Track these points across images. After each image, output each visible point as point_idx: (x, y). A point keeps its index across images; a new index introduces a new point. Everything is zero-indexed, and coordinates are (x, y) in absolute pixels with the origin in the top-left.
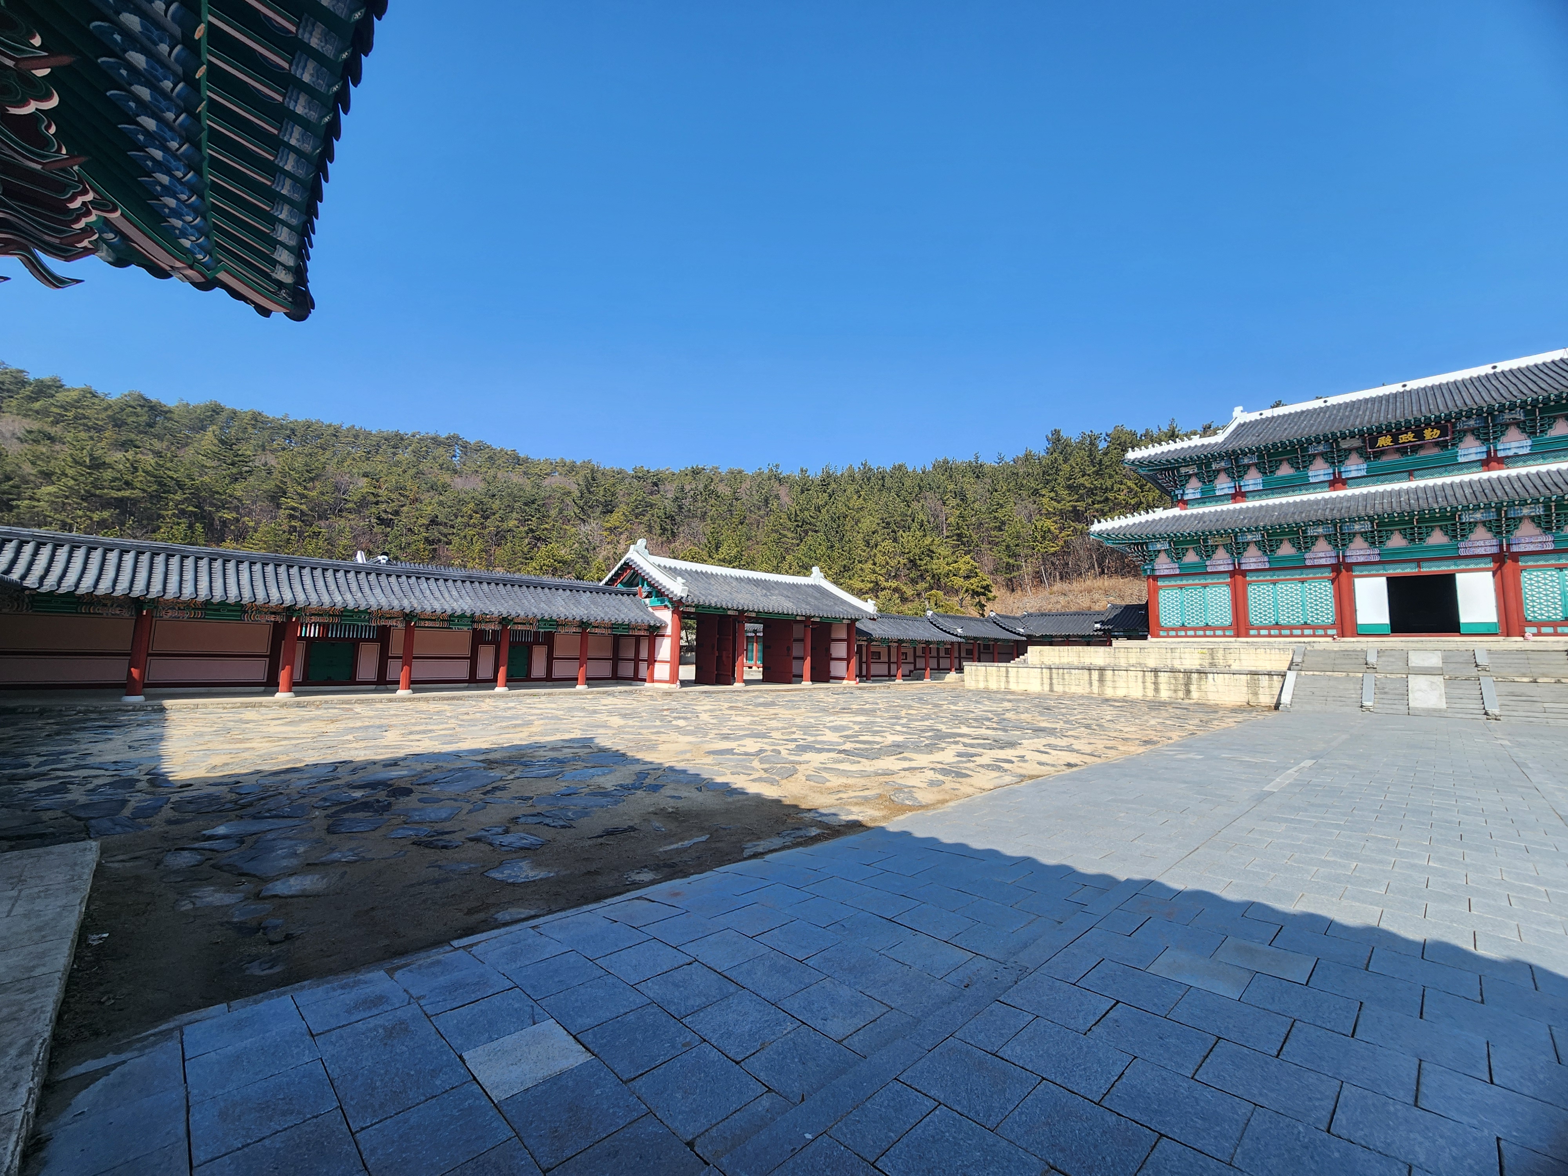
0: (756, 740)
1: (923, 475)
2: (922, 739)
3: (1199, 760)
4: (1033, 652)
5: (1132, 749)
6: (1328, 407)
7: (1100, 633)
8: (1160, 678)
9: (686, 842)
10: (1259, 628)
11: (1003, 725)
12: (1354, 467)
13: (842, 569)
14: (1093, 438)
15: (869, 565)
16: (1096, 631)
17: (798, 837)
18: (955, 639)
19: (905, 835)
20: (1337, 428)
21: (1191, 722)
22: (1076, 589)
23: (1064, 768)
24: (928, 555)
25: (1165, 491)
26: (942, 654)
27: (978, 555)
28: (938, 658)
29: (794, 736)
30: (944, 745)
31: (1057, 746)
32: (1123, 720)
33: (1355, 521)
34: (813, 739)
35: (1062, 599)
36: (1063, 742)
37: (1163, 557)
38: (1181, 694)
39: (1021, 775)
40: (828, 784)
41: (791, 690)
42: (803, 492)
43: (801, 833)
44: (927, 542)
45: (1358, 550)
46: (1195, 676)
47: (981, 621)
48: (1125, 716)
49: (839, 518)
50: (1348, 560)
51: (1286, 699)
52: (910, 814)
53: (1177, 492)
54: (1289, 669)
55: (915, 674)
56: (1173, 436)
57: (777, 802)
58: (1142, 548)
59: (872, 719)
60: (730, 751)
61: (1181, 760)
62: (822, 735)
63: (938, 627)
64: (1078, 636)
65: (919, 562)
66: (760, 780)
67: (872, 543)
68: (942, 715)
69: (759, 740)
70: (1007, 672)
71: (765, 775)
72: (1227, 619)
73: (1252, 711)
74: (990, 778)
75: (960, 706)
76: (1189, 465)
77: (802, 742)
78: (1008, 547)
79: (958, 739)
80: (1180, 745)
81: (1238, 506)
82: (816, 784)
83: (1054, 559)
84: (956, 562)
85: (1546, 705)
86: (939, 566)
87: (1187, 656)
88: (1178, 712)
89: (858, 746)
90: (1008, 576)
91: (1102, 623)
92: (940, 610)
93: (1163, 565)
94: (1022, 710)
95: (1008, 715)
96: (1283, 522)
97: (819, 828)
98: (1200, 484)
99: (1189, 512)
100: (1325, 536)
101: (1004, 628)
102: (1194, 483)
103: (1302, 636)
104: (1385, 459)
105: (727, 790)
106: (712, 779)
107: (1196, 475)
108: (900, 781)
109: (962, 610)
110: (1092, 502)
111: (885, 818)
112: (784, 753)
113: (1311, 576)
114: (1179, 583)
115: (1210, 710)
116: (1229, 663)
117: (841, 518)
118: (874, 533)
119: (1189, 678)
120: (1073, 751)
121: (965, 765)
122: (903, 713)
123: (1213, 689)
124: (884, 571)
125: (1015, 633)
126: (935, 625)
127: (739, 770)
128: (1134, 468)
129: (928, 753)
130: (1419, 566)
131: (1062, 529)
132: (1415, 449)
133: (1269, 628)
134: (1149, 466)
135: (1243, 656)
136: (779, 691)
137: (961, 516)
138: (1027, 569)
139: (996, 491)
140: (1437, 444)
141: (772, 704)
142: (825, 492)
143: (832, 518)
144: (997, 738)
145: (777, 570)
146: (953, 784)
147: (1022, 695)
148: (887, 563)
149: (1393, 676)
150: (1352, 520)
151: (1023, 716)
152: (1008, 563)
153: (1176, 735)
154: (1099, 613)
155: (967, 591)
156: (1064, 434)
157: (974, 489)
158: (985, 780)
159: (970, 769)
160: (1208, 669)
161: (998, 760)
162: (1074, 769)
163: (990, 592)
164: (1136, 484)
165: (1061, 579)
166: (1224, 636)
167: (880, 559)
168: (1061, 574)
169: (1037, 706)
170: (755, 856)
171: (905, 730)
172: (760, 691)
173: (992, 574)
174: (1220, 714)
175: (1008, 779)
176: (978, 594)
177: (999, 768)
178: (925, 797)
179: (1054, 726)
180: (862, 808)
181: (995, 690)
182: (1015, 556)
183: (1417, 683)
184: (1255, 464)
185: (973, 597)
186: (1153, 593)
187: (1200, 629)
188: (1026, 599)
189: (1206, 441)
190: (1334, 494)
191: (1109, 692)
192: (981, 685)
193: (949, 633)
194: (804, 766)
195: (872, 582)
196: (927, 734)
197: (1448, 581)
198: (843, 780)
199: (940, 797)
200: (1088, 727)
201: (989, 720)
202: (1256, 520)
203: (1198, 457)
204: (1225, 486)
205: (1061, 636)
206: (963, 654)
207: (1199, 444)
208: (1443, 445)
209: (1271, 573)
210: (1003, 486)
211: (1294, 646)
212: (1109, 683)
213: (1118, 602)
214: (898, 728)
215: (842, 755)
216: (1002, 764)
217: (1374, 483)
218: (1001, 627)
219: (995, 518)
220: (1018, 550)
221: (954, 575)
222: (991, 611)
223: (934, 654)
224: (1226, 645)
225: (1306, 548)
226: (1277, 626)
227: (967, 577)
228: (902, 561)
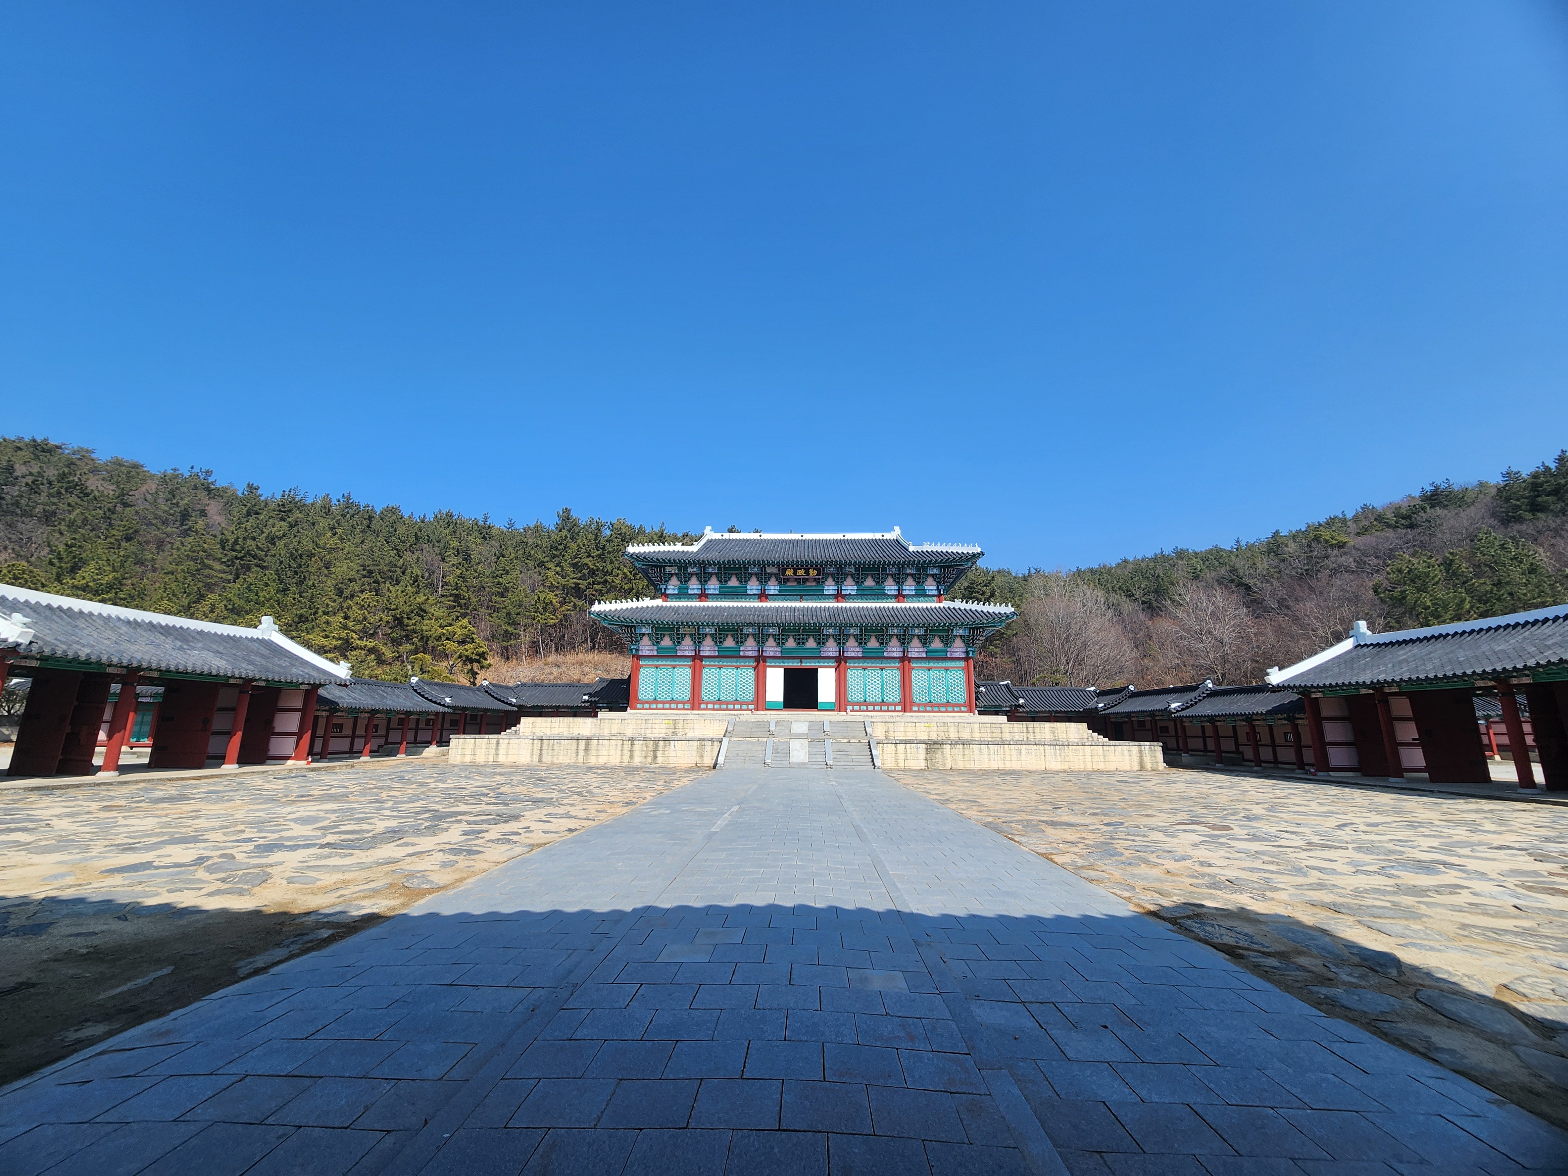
0: (184, 846)
1: (423, 525)
2: (419, 822)
3: (668, 814)
4: (527, 724)
5: (618, 810)
6: (761, 540)
7: (587, 704)
8: (635, 746)
9: (139, 981)
10: (707, 703)
11: (501, 798)
12: (773, 587)
13: (296, 619)
14: (600, 524)
15: (339, 618)
16: (583, 702)
17: (308, 942)
18: (441, 709)
19: (432, 917)
20: (766, 557)
21: (658, 784)
22: (569, 662)
23: (566, 833)
24: (419, 615)
25: (651, 582)
26: (422, 725)
27: (475, 620)
28: (417, 730)
29: (244, 836)
30: (445, 825)
31: (557, 814)
32: (607, 786)
33: (770, 626)
34: (276, 836)
35: (555, 671)
36: (561, 810)
37: (646, 640)
38: (649, 759)
39: (530, 845)
40: (319, 883)
41: (206, 777)
42: (249, 514)
43: (306, 938)
44: (421, 598)
45: (771, 649)
46: (661, 743)
47: (473, 690)
48: (608, 782)
49: (301, 556)
50: (765, 654)
51: (721, 760)
52: (430, 896)
53: (661, 586)
54: (724, 736)
55: (385, 750)
56: (662, 538)
57: (256, 914)
58: (631, 630)
59: (346, 806)
60: (148, 865)
61: (655, 816)
62: (288, 830)
63: (423, 696)
64: (568, 707)
65: (406, 621)
66: (218, 892)
67: (347, 592)
68: (431, 794)
69: (192, 845)
70: (498, 743)
71: (225, 886)
72: (687, 696)
73: (698, 771)
74: (501, 851)
75: (450, 783)
76: (672, 566)
77: (261, 841)
78: (509, 614)
79: (459, 818)
80: (653, 804)
81: (702, 604)
82: (304, 886)
83: (552, 631)
84: (451, 625)
85: (853, 757)
86: (430, 627)
87: (657, 726)
88: (647, 775)
89: (344, 837)
90: (505, 644)
91: (590, 695)
92: (425, 676)
93: (646, 647)
94: (515, 783)
95: (503, 789)
96: (729, 621)
97: (329, 929)
98: (678, 583)
99: (668, 604)
100: (753, 635)
101: (496, 698)
102: (674, 581)
103: (734, 709)
104: (790, 584)
105: (168, 911)
106: (138, 903)
107: (676, 574)
108: (408, 868)
109: (451, 677)
110: (593, 582)
111: (403, 905)
112: (240, 857)
113: (742, 664)
114: (656, 663)
115: (670, 772)
116: (687, 731)
117: (304, 557)
118: (350, 581)
119: (657, 745)
120: (571, 817)
121: (474, 842)
122: (384, 795)
123: (673, 754)
124: (359, 627)
125: (506, 703)
126: (419, 693)
127: (179, 885)
128: (632, 560)
129: (431, 836)
130: (801, 662)
131: (563, 603)
132: (805, 581)
133: (714, 703)
134: (643, 561)
135: (696, 726)
136: (183, 779)
137: (461, 576)
138: (525, 638)
139: (503, 556)
140: (815, 580)
141: (182, 798)
142: (282, 519)
143: (292, 554)
144: (500, 812)
145: (188, 612)
146: (466, 862)
147: (511, 767)
148: (365, 619)
149: (783, 740)
150: (769, 625)
151: (518, 789)
152: (506, 631)
153: (648, 795)
154: (587, 686)
155: (460, 657)
156: (574, 514)
157: (480, 550)
158: (499, 853)
159: (480, 846)
160: (671, 738)
161: (505, 834)
162: (575, 833)
163: (486, 659)
164: (630, 572)
165: (556, 650)
166: (684, 709)
167: (356, 612)
168: (556, 644)
169: (529, 778)
170: (256, 972)
171: (395, 814)
172: (149, 781)
173: (488, 640)
174: (678, 775)
175: (518, 850)
176: (471, 661)
177: (509, 841)
178: (441, 878)
179: (550, 797)
180: (373, 901)
181: (483, 763)
182: (515, 624)
183: (796, 744)
184: (716, 574)
185: (465, 664)
186: (636, 669)
187: (667, 702)
188: (520, 669)
189: (686, 548)
190: (760, 604)
191: (593, 761)
192: (468, 759)
193: (435, 702)
194: (279, 868)
195: (340, 639)
196: (423, 816)
197: (814, 672)
198: (340, 876)
199: (458, 876)
200: (580, 794)
201: (486, 795)
202: (713, 618)
203: (680, 561)
204: (695, 587)
205: (551, 707)
206: (447, 725)
207: (681, 550)
208: (817, 581)
209: (718, 660)
210: (511, 552)
211: (728, 718)
212: (593, 752)
213: (605, 676)
214: (387, 813)
215: (327, 849)
216: (510, 837)
217: (782, 601)
218: (493, 696)
219: (499, 583)
220: (518, 619)
221: (448, 639)
222: (484, 679)
223: (412, 725)
224: (685, 717)
225: (742, 642)
226: (719, 701)
227: (462, 643)
228: (385, 618)
